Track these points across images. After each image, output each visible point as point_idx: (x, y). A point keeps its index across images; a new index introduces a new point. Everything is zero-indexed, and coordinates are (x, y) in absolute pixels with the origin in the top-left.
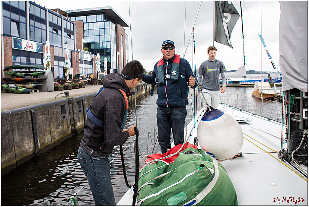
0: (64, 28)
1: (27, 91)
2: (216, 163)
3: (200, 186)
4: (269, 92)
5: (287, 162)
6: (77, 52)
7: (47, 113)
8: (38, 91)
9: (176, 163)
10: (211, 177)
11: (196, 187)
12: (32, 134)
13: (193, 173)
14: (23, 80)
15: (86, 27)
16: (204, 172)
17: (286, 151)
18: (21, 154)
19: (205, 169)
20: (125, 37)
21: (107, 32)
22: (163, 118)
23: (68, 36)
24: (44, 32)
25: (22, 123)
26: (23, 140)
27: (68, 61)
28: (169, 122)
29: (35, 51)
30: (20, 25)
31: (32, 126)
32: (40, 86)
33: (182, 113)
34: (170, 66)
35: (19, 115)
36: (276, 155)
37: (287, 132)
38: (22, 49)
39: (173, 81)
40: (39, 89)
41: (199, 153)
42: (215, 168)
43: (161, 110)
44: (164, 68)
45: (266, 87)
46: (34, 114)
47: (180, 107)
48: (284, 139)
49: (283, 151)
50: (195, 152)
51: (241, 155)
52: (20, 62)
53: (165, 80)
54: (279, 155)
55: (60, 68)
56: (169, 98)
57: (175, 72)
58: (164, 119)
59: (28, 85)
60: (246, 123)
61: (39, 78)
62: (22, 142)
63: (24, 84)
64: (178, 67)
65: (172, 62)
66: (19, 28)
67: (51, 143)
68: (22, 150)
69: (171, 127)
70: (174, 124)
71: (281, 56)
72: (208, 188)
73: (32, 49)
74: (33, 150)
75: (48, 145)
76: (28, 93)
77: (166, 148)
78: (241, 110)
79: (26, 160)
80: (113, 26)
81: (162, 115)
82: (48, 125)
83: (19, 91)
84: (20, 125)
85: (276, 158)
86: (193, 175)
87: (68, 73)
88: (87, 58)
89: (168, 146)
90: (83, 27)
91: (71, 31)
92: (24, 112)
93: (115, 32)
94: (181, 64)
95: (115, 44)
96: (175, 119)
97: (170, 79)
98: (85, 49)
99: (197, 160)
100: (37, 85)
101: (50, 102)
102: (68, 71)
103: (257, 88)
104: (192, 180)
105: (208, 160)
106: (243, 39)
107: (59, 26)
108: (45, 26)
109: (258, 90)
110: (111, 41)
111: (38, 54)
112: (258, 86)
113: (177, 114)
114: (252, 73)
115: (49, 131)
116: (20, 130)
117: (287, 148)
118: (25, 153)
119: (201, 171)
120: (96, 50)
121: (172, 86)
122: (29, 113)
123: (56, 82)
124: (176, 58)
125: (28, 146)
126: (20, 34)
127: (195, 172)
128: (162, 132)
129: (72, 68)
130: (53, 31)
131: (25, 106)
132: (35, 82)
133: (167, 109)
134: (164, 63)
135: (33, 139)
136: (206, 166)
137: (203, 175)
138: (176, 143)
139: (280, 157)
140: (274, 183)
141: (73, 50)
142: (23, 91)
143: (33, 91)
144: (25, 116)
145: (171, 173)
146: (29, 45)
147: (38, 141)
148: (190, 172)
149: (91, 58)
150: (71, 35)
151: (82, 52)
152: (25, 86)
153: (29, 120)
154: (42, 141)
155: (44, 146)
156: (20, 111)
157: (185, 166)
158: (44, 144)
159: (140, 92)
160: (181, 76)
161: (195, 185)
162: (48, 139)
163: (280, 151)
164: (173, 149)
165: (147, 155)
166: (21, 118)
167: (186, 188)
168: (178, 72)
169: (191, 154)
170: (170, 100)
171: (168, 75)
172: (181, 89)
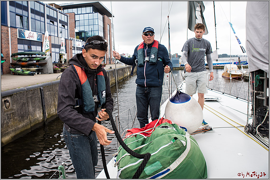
0: (59, 20)
1: (32, 73)
2: (188, 136)
3: (173, 156)
4: (236, 73)
5: (252, 135)
6: (71, 40)
7: (52, 90)
8: (40, 73)
9: (153, 136)
10: (183, 148)
11: (170, 157)
12: (42, 106)
13: (167, 145)
14: (28, 65)
15: (77, 18)
16: (177, 144)
17: (252, 126)
18: (34, 121)
19: (178, 141)
20: (111, 26)
21: (96, 22)
22: (141, 96)
23: (63, 27)
24: (43, 23)
25: (34, 98)
26: (35, 111)
27: (63, 48)
28: (147, 100)
29: (36, 40)
30: (23, 18)
31: (41, 100)
32: (41, 69)
33: (159, 92)
34: (149, 50)
35: (32, 91)
36: (243, 129)
37: (253, 108)
38: (25, 38)
39: (151, 63)
40: (41, 72)
41: (174, 127)
42: (187, 141)
43: (140, 90)
44: (144, 51)
45: (234, 69)
46: (42, 90)
47: (157, 86)
48: (250, 115)
49: (248, 126)
50: (170, 126)
51: (211, 129)
52: (23, 49)
53: (144, 62)
54: (245, 129)
55: (56, 54)
56: (148, 78)
57: (154, 55)
58: (143, 97)
59: (31, 68)
60: (216, 101)
61: (41, 63)
62: (35, 112)
63: (28, 68)
64: (156, 51)
65: (151, 47)
66: (23, 21)
67: (55, 114)
68: (35, 118)
69: (149, 104)
70: (151, 102)
71: (247, 40)
72: (181, 158)
73: (33, 38)
74: (42, 119)
75: (53, 115)
76: (32, 75)
77: (144, 123)
78: (212, 90)
79: (38, 126)
80: (100, 16)
81: (141, 94)
82: (52, 99)
83: (25, 73)
84: (33, 99)
85: (242, 131)
86: (167, 147)
87: (63, 58)
88: (79, 45)
89: (146, 121)
90: (74, 18)
91: (66, 22)
92: (35, 89)
93: (102, 22)
94: (159, 49)
95: (103, 33)
96: (153, 97)
97: (149, 61)
98: (77, 37)
99: (171, 134)
100: (39, 68)
101: (54, 81)
102: (63, 56)
103: (226, 70)
104: (166, 151)
105: (181, 133)
106: (215, 26)
107: (55, 18)
108: (44, 18)
109: (227, 71)
110: (99, 30)
111: (38, 42)
112: (227, 67)
113: (154, 93)
114: (225, 56)
115: (53, 104)
116: (33, 103)
117: (252, 123)
118: (36, 120)
119: (174, 143)
120: (86, 38)
121: (151, 68)
122: (39, 90)
123: (55, 66)
124: (155, 43)
125: (39, 115)
126: (24, 26)
127: (169, 144)
128: (140, 109)
129: (66, 54)
130: (51, 22)
131: (35, 85)
132: (37, 66)
133: (145, 89)
134: (144, 47)
135: (42, 110)
136: (179, 139)
137: (176, 146)
138: (153, 118)
139: (246, 130)
140: (240, 154)
141: (67, 38)
142: (28, 73)
143: (36, 74)
144: (36, 92)
145: (148, 145)
146: (31, 35)
147: (46, 112)
148: (165, 144)
149: (82, 45)
150: (65, 26)
151: (75, 40)
152: (29, 69)
153: (39, 95)
154: (49, 112)
155: (50, 116)
156: (33, 88)
157: (160, 139)
158: (50, 114)
159: (125, 73)
160: (159, 59)
161: (169, 156)
162: (53, 110)
163: (246, 126)
164: (150, 124)
165: (127, 129)
166: (33, 93)
167: (161, 158)
168: (156, 56)
169: (166, 128)
170: (148, 80)
171: (148, 58)
172: (158, 71)
